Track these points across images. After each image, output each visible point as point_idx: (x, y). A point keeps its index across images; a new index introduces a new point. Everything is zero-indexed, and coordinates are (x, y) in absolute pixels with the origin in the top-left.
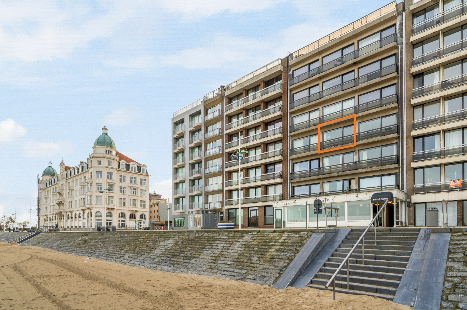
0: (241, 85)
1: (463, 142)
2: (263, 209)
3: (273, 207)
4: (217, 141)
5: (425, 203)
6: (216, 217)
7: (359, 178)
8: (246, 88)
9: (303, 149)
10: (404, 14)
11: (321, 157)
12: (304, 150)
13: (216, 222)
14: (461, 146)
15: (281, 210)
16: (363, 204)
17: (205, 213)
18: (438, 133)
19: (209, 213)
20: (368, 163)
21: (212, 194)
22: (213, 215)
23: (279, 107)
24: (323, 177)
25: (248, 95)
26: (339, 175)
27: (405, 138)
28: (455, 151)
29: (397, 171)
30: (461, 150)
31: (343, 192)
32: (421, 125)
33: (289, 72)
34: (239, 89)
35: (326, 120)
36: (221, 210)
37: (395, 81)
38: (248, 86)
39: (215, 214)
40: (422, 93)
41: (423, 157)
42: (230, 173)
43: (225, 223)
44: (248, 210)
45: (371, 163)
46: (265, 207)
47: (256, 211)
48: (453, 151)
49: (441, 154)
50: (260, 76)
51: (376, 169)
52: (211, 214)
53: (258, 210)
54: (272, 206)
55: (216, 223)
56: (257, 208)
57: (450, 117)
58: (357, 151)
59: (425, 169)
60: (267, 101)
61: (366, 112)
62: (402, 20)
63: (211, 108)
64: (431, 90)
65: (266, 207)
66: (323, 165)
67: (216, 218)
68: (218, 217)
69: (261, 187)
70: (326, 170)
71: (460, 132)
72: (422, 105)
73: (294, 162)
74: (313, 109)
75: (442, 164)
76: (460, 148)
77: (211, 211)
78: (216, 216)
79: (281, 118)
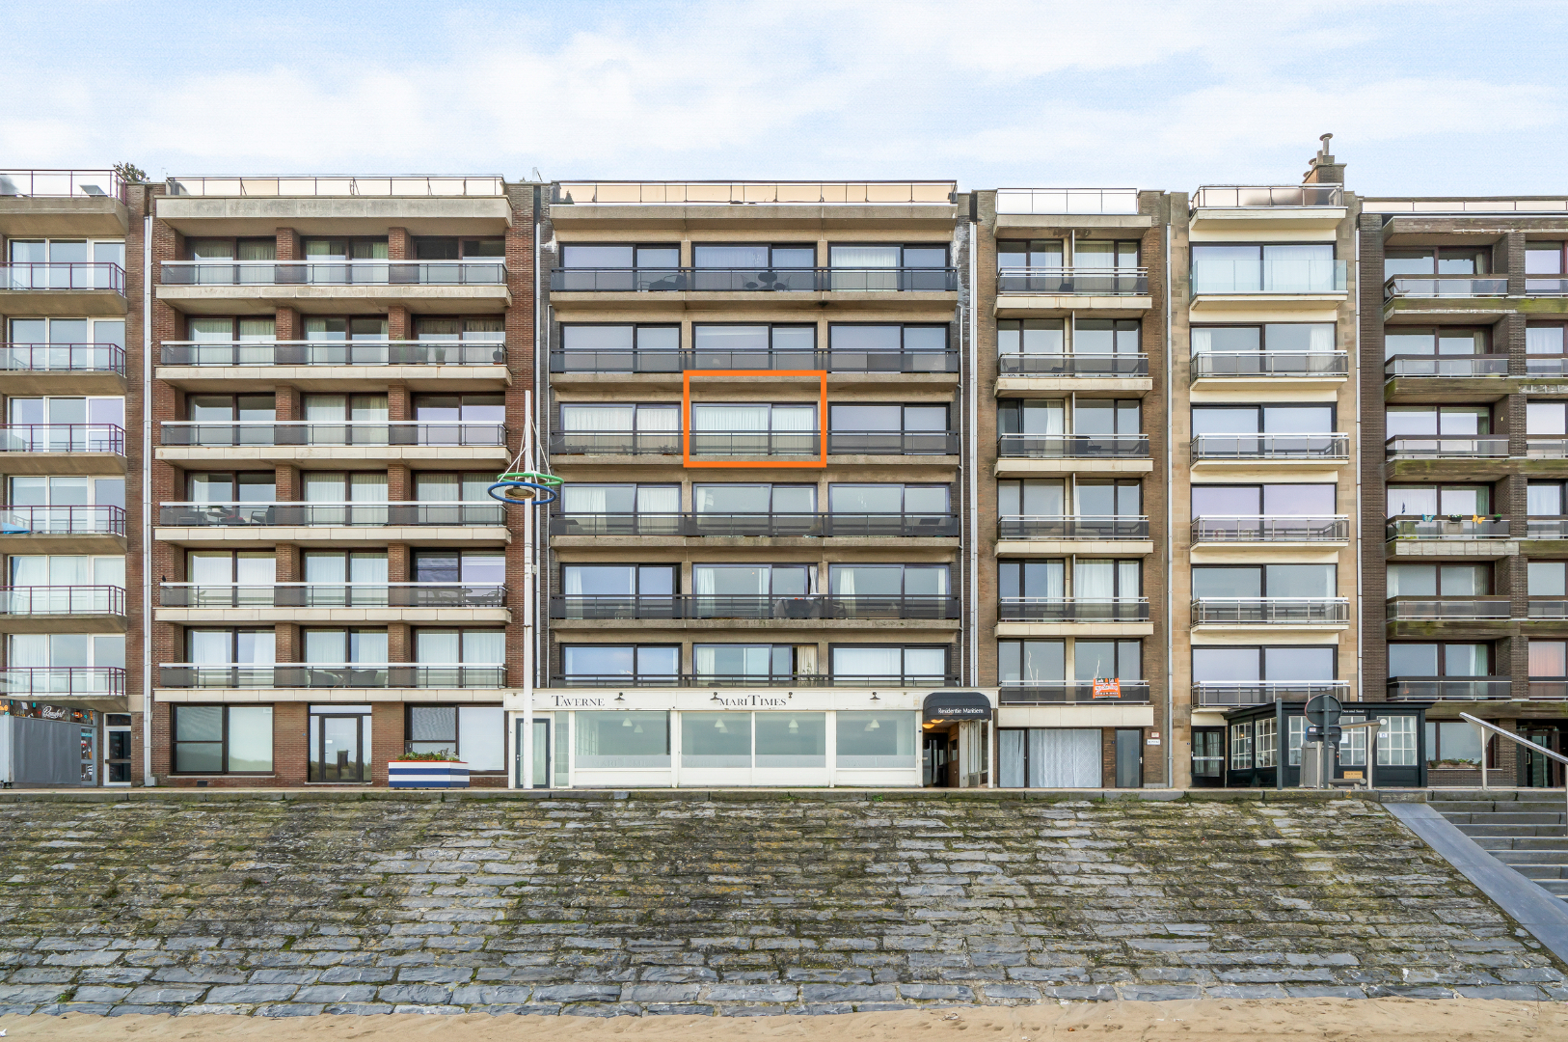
0: (275, 203)
1: (1116, 593)
2: (401, 712)
3: (506, 707)
4: (88, 398)
5: (1026, 729)
6: (84, 735)
7: (832, 646)
8: (296, 226)
9: (605, 523)
10: (972, 226)
11: (686, 562)
12: (608, 526)
13: (83, 756)
14: (1111, 602)
15: (547, 721)
16: (879, 723)
17: (27, 713)
18: (1061, 559)
19: (48, 712)
20: (857, 604)
21: (50, 632)
22: (72, 728)
23: (495, 349)
24: (704, 626)
25: (303, 257)
26: (767, 627)
27: (974, 557)
28: (1097, 609)
29: (952, 639)
30: (1111, 609)
31: (772, 681)
32: (1017, 531)
33: (543, 242)
34: (257, 214)
35: (706, 447)
36: (122, 704)
37: (948, 397)
38: (315, 219)
39: (78, 720)
40: (1019, 449)
41: (1023, 613)
42: (184, 553)
43: (436, 760)
44: (309, 714)
45: (868, 606)
46: (408, 706)
47: (355, 720)
48: (1092, 609)
49: (1068, 612)
50: (393, 206)
51: (895, 627)
52: (58, 719)
53: (367, 721)
54: (500, 704)
55: (84, 761)
56: (368, 709)
57: (1085, 526)
58: (825, 563)
59: (1027, 644)
60: (422, 309)
61: (864, 456)
62: (967, 242)
63: (44, 242)
64: (1039, 448)
65: (414, 709)
66: (694, 587)
67: (83, 738)
68: (94, 735)
69: (390, 629)
70: (707, 606)
71: (1110, 567)
72: (1020, 480)
73: (565, 558)
74: (652, 399)
75: (1070, 637)
76: (1107, 605)
77: (56, 705)
78: (83, 730)
79: (502, 393)
